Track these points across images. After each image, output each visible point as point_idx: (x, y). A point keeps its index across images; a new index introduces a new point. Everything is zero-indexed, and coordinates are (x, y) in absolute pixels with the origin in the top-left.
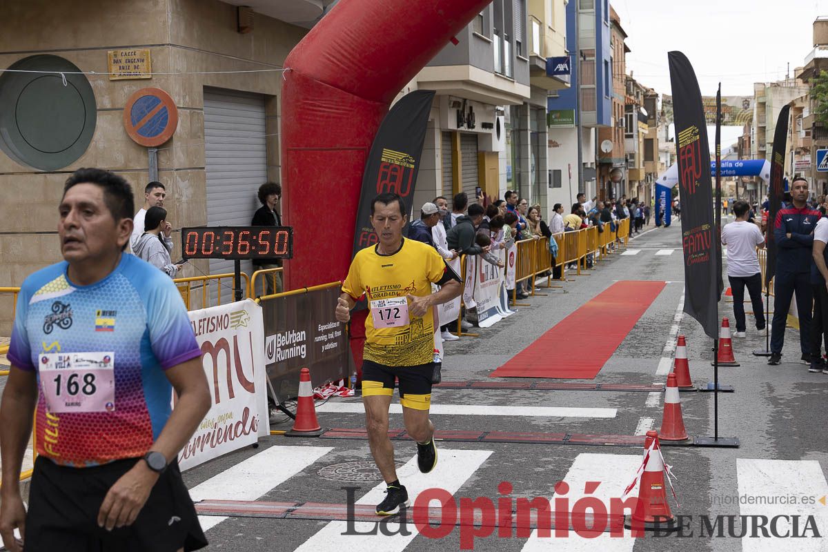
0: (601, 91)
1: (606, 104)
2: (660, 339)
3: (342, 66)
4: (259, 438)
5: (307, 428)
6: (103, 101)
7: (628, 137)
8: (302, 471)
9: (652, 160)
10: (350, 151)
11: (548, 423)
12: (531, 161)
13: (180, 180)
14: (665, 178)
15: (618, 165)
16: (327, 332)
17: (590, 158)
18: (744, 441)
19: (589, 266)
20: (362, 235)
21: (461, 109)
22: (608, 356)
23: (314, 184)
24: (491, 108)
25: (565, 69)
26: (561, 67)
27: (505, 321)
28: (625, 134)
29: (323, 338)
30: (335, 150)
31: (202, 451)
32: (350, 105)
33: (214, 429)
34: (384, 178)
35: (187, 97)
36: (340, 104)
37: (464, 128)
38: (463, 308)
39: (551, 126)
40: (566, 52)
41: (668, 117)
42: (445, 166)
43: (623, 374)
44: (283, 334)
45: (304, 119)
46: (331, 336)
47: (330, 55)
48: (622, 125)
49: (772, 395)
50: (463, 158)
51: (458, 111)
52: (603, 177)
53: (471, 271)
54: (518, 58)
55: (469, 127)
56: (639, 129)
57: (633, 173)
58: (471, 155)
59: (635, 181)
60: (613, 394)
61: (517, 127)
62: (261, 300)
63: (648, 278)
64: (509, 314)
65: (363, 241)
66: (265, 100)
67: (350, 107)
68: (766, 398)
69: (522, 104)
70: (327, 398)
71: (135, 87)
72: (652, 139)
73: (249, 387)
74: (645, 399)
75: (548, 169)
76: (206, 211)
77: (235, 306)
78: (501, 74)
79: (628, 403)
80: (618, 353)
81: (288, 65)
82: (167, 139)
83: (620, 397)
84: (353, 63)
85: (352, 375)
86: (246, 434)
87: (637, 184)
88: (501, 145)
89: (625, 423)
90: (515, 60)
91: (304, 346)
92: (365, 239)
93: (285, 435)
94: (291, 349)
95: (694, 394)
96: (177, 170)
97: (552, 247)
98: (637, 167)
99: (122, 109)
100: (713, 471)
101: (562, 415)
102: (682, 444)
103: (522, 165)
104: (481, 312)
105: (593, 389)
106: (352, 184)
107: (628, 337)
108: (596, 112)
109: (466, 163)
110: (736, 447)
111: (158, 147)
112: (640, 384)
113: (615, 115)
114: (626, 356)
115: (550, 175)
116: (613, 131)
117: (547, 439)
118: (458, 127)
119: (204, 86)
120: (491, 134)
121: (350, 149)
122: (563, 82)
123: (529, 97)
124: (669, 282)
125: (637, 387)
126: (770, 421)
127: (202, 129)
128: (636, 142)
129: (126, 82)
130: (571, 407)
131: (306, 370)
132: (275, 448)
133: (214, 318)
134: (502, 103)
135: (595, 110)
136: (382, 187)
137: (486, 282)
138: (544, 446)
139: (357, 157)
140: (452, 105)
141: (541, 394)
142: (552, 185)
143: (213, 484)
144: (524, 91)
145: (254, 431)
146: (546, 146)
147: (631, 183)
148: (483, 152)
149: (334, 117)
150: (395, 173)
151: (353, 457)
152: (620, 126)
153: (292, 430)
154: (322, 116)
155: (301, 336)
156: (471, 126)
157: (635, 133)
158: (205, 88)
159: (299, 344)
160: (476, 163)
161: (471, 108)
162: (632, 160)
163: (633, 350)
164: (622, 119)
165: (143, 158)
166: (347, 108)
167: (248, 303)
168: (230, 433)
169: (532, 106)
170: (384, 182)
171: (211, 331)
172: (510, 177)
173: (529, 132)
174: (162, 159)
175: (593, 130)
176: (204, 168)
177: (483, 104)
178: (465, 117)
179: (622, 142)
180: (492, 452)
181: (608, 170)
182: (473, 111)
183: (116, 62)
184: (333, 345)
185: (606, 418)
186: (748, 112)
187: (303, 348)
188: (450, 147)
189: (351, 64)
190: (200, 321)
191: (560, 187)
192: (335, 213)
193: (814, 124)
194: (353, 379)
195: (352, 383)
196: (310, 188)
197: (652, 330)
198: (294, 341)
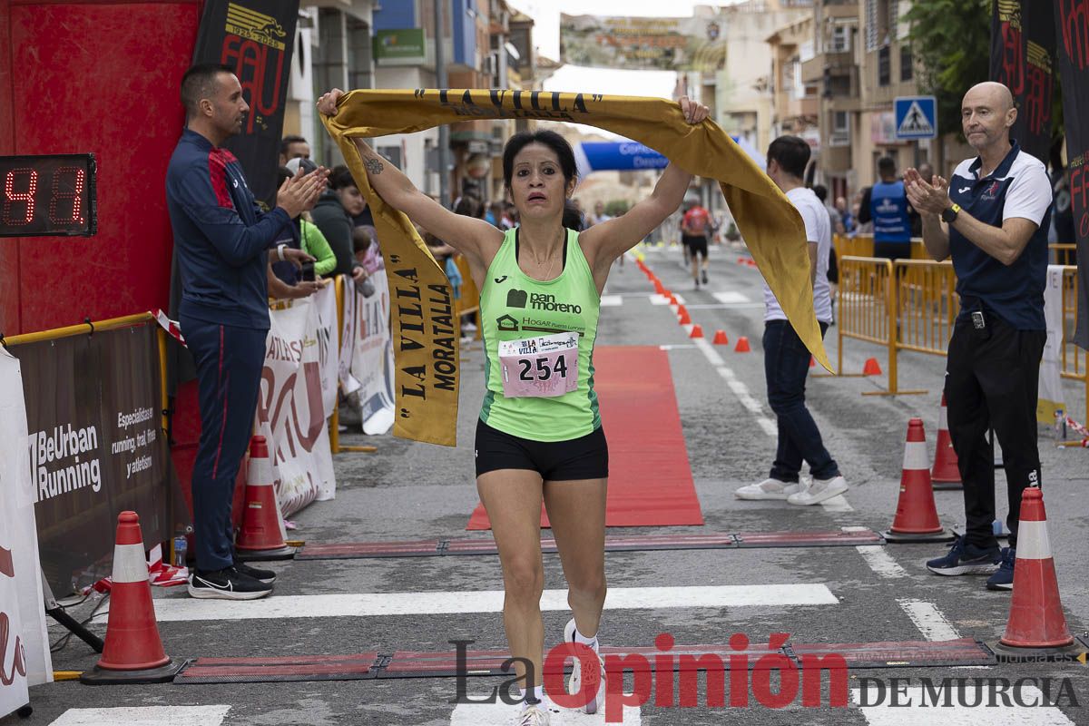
1: (468, 24)
4: (31, 692)
11: (703, 623)
15: (475, 147)
16: (133, 431)
22: (689, 480)
23: (80, 83)
29: (128, 444)
38: (340, 390)
39: (380, 61)
44: (50, 433)
46: (141, 440)
52: (456, 169)
53: (349, 312)
56: (510, 82)
60: (780, 555)
62: (7, 344)
74: (862, 561)
79: (834, 571)
80: (700, 474)
86: (7, 681)
91: (95, 463)
93: (84, 681)
94: (71, 470)
97: (450, 278)
101: (715, 603)
102: (1064, 655)
104: (367, 399)
107: (690, 443)
108: (451, 40)
112: (817, 531)
113: (478, 49)
114: (723, 479)
124: (669, 347)
125: (818, 538)
130: (714, 584)
131: (130, 515)
134: (307, 3)
135: (449, 37)
137: (368, 339)
145: (21, 671)
153: (96, 668)
155: (86, 438)
159: (85, 457)
163: (725, 467)
169: (349, 18)
173: (346, 70)
181: (462, 155)
184: (145, 463)
185: (823, 606)
187: (95, 467)
192: (132, 152)
193: (827, 72)
194: (180, 544)
195: (178, 553)
196: (69, 94)
197: (723, 429)
198: (74, 451)
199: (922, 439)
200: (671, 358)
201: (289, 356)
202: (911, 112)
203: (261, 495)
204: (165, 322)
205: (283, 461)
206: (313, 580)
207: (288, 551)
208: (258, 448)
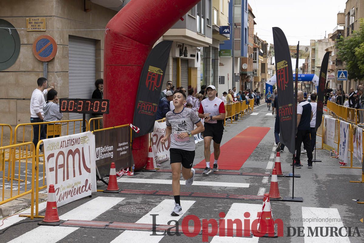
0: (243, 41)
1: (245, 47)
2: (268, 153)
3: (132, 29)
4: (92, 193)
5: (113, 189)
6: (24, 40)
7: (254, 62)
8: (112, 208)
9: (265, 73)
10: (134, 66)
11: (219, 189)
12: (211, 72)
13: (57, 77)
14: (270, 81)
15: (249, 75)
16: (122, 147)
17: (237, 71)
18: (305, 199)
19: (236, 119)
20: (139, 104)
21: (181, 48)
22: (246, 160)
23: (118, 80)
24: (194, 48)
25: (228, 31)
26: (226, 31)
27: (200, 143)
28: (253, 61)
29: (121, 149)
30: (128, 66)
31: (67, 198)
32: (135, 46)
33: (72, 189)
34: (149, 79)
35: (61, 40)
36: (131, 45)
37: (183, 57)
39: (221, 57)
40: (228, 24)
41: (272, 54)
42: (173, 73)
43: (252, 168)
44: (103, 147)
45: (115, 52)
46: (124, 148)
47: (127, 23)
48: (252, 57)
49: (317, 179)
50: (181, 70)
51: (180, 49)
52: (243, 80)
54: (207, 26)
55: (185, 56)
56: (259, 59)
57: (256, 78)
58: (185, 69)
59: (257, 82)
60: (248, 177)
61: (206, 57)
62: (94, 132)
63: (262, 126)
64: (201, 140)
65: (139, 107)
66: (96, 42)
67: (135, 47)
68: (315, 181)
69: (208, 46)
70: (121, 176)
71: (38, 35)
72: (265, 64)
73: (88, 170)
74: (262, 180)
75: (219, 76)
76: (68, 91)
77: (83, 134)
78: (200, 33)
79: (254, 181)
80: (249, 159)
81: (108, 28)
82: (52, 58)
83: (251, 178)
84: (137, 27)
85: (132, 166)
86: (86, 191)
87: (257, 83)
88: (199, 64)
89: (253, 190)
90: (206, 26)
91: (112, 153)
92: (140, 106)
93: (103, 192)
94: (107, 154)
95: (283, 178)
96: (56, 72)
98: (258, 76)
99: (32, 44)
100: (292, 212)
101: (225, 186)
102: (278, 200)
103: (207, 74)
105: (239, 175)
106: (135, 81)
107: (254, 152)
108: (240, 51)
109: (183, 72)
110: (302, 202)
111: (48, 62)
112: (259, 173)
113: (249, 52)
114: (253, 160)
115: (219, 78)
116: (248, 59)
117: (219, 196)
118: (180, 56)
119: (69, 35)
120: (194, 60)
121: (135, 66)
122: (227, 37)
123: (212, 44)
124: (272, 128)
125: (258, 174)
126: (316, 190)
127: (68, 54)
128: (258, 65)
129: (34, 32)
130: (229, 182)
131: (113, 163)
132: (99, 197)
133: (74, 139)
134: (200, 46)
135: (240, 50)
136: (148, 83)
138: (218, 199)
139: (137, 69)
140: (177, 46)
141: (216, 176)
142: (220, 83)
143: (72, 213)
144: (210, 41)
145: (90, 189)
146: (218, 65)
147: (255, 83)
148: (191, 68)
149: (128, 51)
150: (154, 77)
151: (134, 202)
152: (251, 57)
153: (107, 190)
154: (123, 51)
155: (111, 148)
156: (186, 56)
157: (257, 61)
158: (69, 36)
159: (110, 151)
160: (187, 72)
161: (186, 48)
162: (256, 73)
163: (256, 158)
164: (252, 54)
165: (41, 66)
166: (134, 47)
167: (88, 133)
168: (79, 191)
169: (213, 47)
170: (149, 81)
171: (72, 145)
172: (202, 79)
173: (211, 59)
174: (50, 67)
175: (239, 59)
176: (68, 72)
177: (191, 46)
178: (183, 52)
179: (252, 65)
180: (195, 201)
181: (245, 77)
182: (187, 49)
183: (30, 23)
184: (125, 152)
185: (245, 188)
186: (308, 53)
188: (176, 65)
189: (136, 28)
190: (68, 140)
191: (224, 84)
192: (127, 94)
193: (336, 59)
194: (133, 168)
195: (133, 169)
196: (116, 82)
197: (265, 149)
198: (108, 150)
199: (279, 156)
200: (270, 130)
201: (162, 131)
202: (341, 74)
203: (150, 159)
204: (131, 126)
205: (160, 152)
206: (156, 176)
207: (155, 170)
208: (150, 150)
